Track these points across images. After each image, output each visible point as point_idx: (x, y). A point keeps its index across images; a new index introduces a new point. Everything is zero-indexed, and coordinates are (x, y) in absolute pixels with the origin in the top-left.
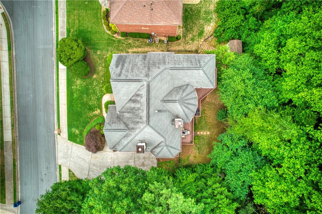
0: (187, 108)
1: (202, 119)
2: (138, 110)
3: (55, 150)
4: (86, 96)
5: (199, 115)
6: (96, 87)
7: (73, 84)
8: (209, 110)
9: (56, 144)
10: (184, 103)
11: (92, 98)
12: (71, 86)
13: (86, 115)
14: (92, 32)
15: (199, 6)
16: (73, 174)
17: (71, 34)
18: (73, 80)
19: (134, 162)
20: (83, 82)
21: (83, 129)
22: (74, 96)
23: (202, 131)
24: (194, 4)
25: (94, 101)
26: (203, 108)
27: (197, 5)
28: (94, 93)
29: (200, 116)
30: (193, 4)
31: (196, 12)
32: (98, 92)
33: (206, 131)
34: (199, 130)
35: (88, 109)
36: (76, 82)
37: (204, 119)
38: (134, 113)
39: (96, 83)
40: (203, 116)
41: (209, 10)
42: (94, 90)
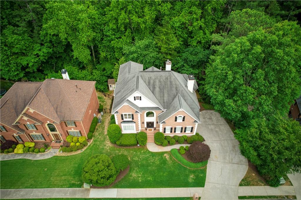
2: (161, 83)
4: (150, 167)
6: (140, 157)
7: (137, 180)
11: (152, 161)
12: (139, 182)
13: (172, 167)
14: (81, 163)
16: (243, 180)
17: (76, 183)
18: (131, 181)
19: (210, 125)
20: (134, 169)
21: (187, 170)
22: (150, 180)
25: (156, 159)
28: (147, 159)
32: (145, 156)
35: (164, 165)
36: (134, 178)
38: (163, 87)
39: (136, 157)
42: (143, 160)
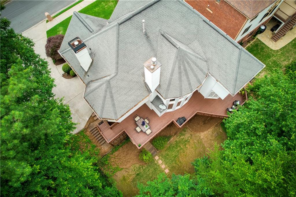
0: (180, 73)
1: (176, 148)
3: (27, 28)
5: (180, 125)
8: (192, 148)
9: (35, 25)
10: (183, 62)
15: (273, 52)
22: (95, 9)
23: (162, 160)
24: (269, 48)
26: (189, 138)
27: (271, 50)
29: (180, 127)
30: (268, 46)
31: (265, 55)
33: (167, 166)
34: (162, 155)
36: (110, 2)
37: (178, 151)
40: (180, 146)
41: (280, 63)
